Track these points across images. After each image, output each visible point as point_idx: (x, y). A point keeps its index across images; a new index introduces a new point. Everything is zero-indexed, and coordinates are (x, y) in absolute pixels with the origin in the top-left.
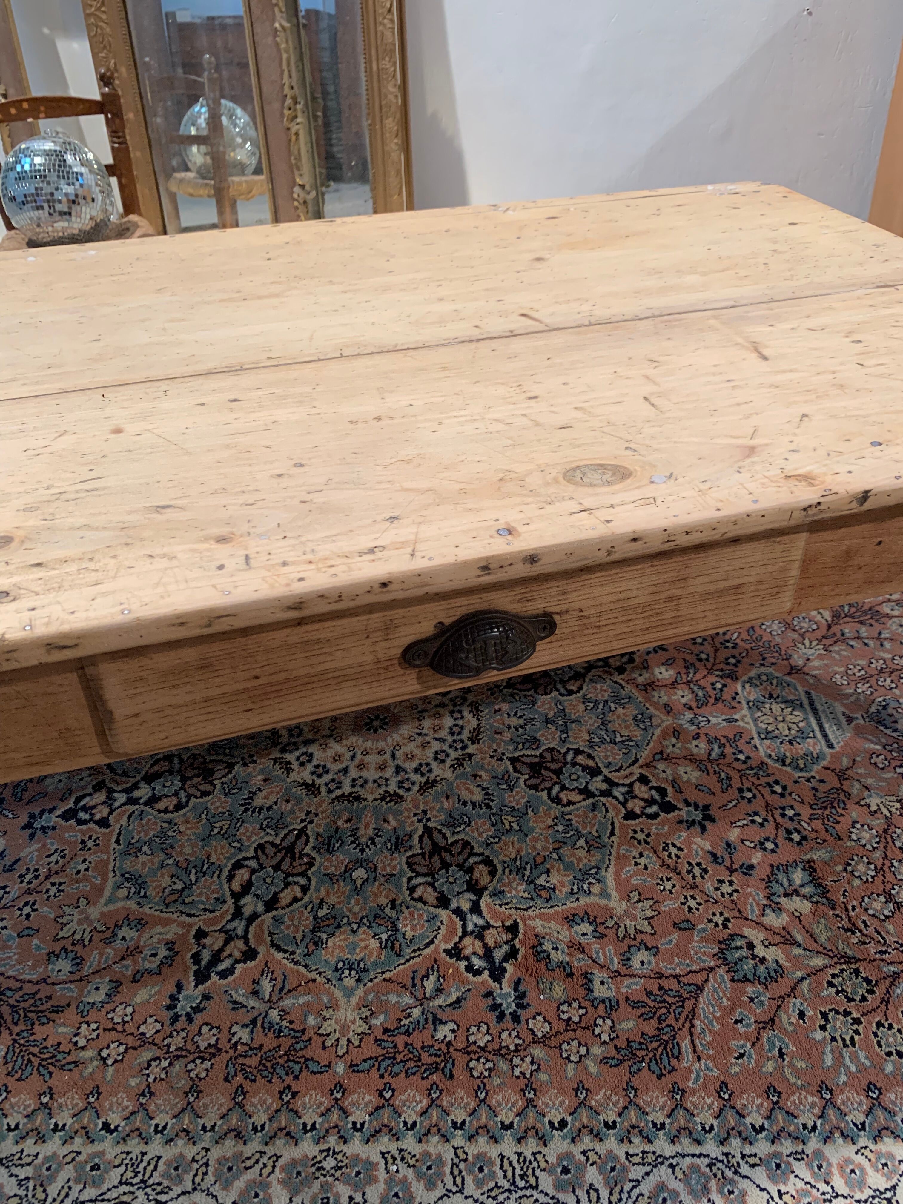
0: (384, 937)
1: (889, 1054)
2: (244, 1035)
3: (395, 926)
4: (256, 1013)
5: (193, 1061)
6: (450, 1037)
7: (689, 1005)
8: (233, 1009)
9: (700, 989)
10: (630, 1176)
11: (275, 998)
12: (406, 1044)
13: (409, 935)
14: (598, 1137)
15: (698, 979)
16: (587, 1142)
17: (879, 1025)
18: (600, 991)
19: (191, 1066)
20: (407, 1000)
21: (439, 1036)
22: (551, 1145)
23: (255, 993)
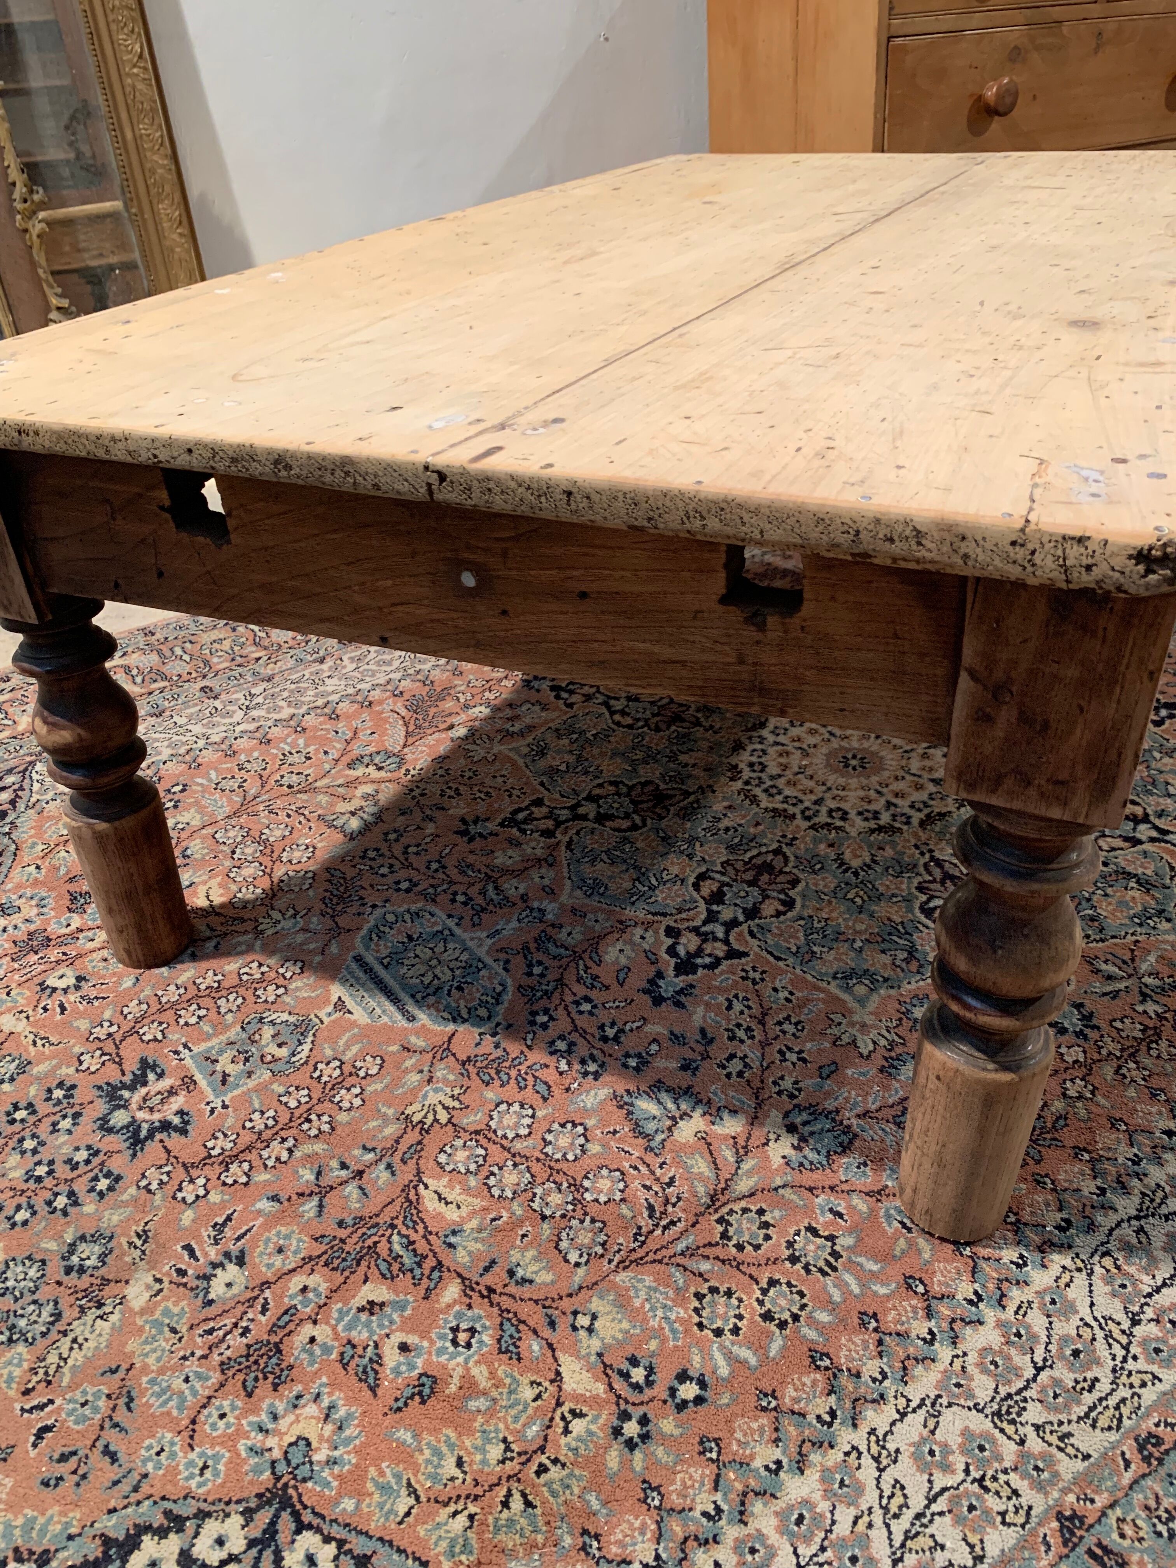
0: (1132, 884)
2: (1151, 1008)
3: (1129, 874)
4: (1137, 990)
5: (1149, 1048)
8: (1113, 998)
11: (1131, 971)
13: (1149, 872)
19: (1154, 1053)
23: (1110, 978)
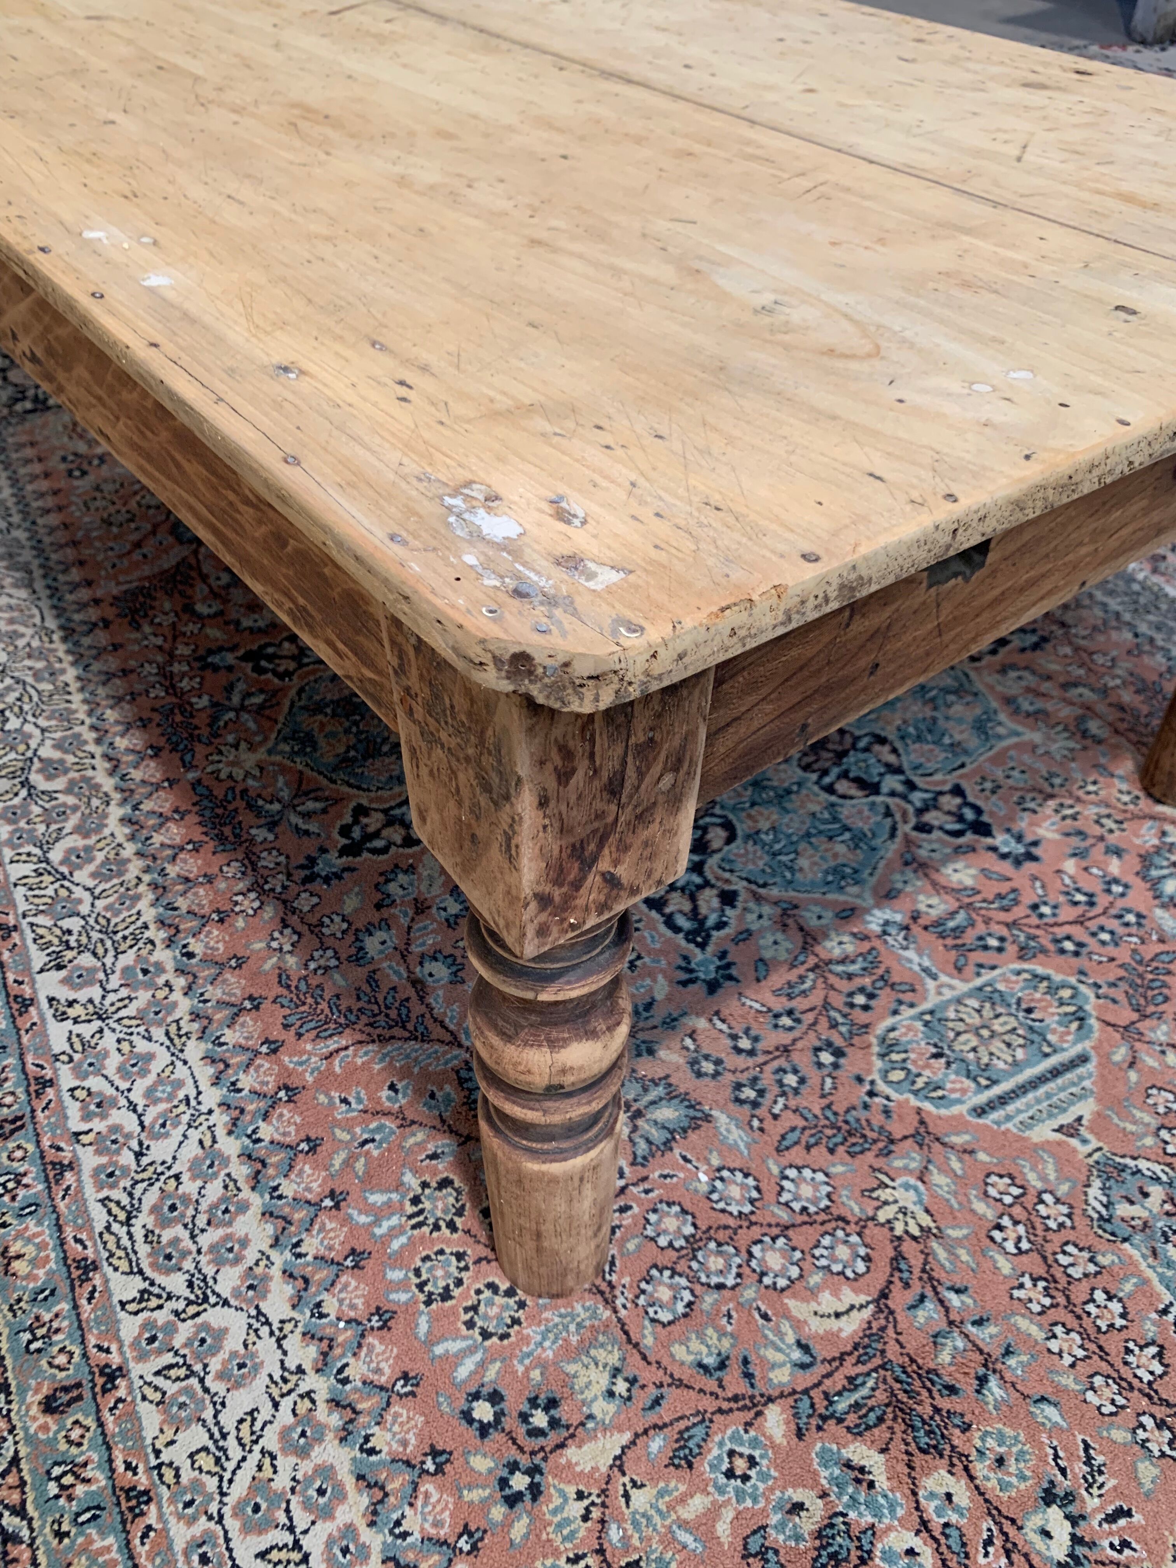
1: (417, 1272)
6: (259, 839)
7: (397, 1032)
9: (425, 1038)
10: (152, 1030)
12: (236, 810)
14: (188, 991)
15: (437, 1032)
16: (180, 982)
17: (460, 1256)
18: (372, 944)
20: (285, 794)
21: (253, 831)
22: (168, 953)
